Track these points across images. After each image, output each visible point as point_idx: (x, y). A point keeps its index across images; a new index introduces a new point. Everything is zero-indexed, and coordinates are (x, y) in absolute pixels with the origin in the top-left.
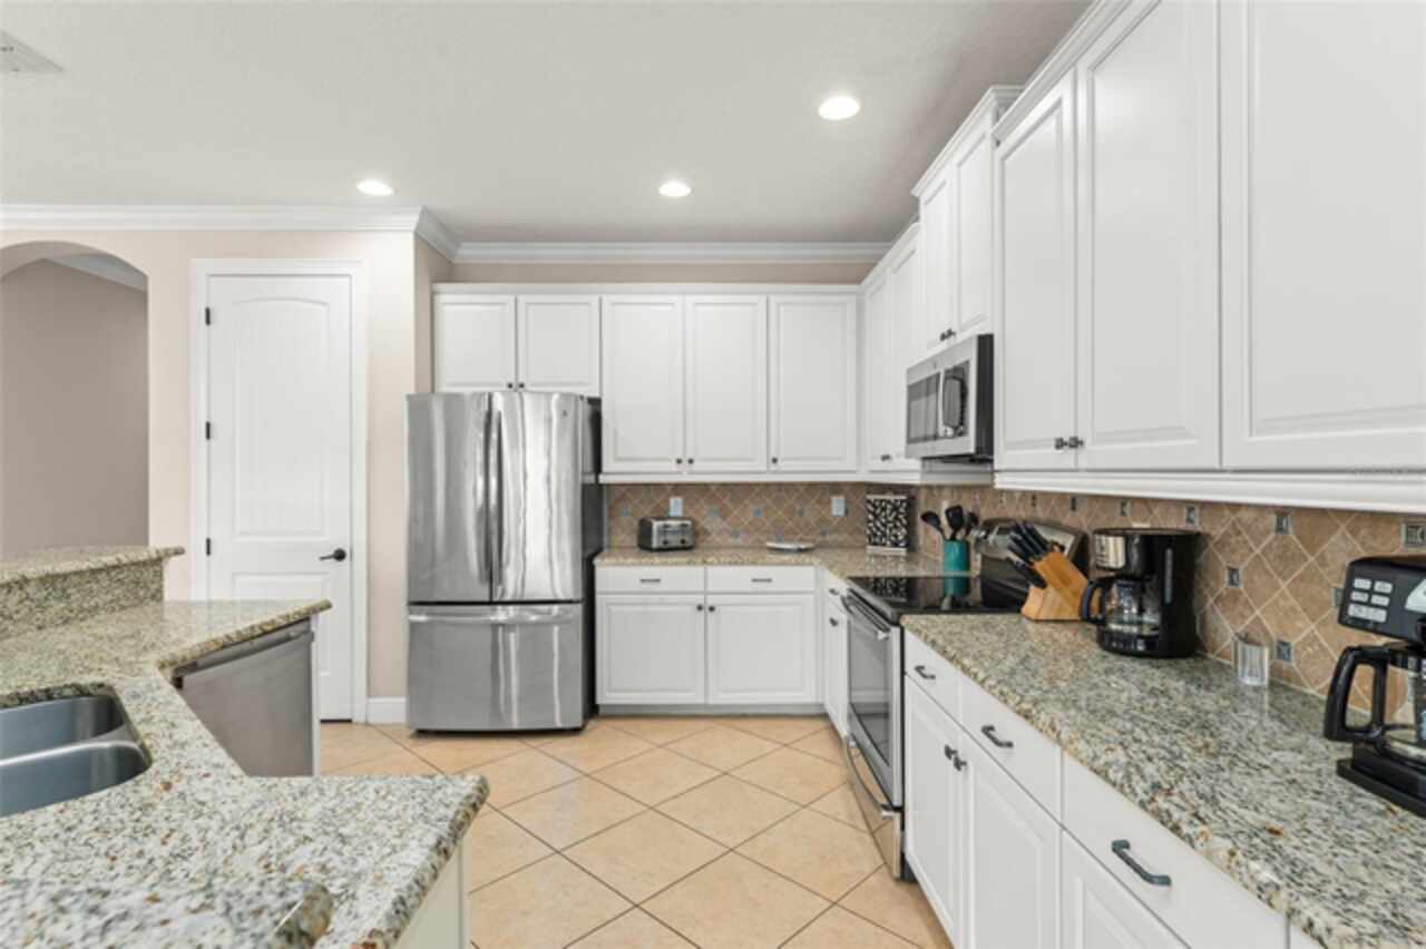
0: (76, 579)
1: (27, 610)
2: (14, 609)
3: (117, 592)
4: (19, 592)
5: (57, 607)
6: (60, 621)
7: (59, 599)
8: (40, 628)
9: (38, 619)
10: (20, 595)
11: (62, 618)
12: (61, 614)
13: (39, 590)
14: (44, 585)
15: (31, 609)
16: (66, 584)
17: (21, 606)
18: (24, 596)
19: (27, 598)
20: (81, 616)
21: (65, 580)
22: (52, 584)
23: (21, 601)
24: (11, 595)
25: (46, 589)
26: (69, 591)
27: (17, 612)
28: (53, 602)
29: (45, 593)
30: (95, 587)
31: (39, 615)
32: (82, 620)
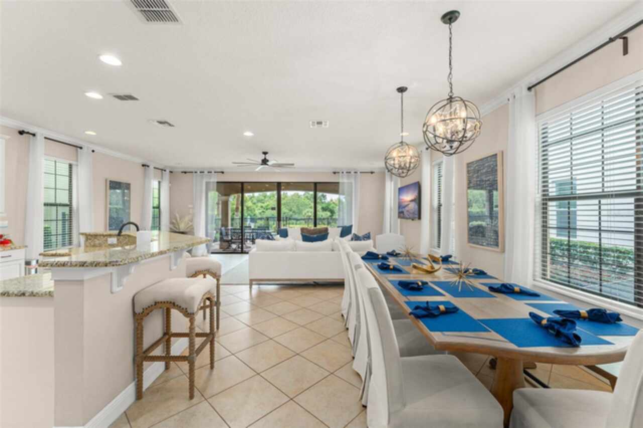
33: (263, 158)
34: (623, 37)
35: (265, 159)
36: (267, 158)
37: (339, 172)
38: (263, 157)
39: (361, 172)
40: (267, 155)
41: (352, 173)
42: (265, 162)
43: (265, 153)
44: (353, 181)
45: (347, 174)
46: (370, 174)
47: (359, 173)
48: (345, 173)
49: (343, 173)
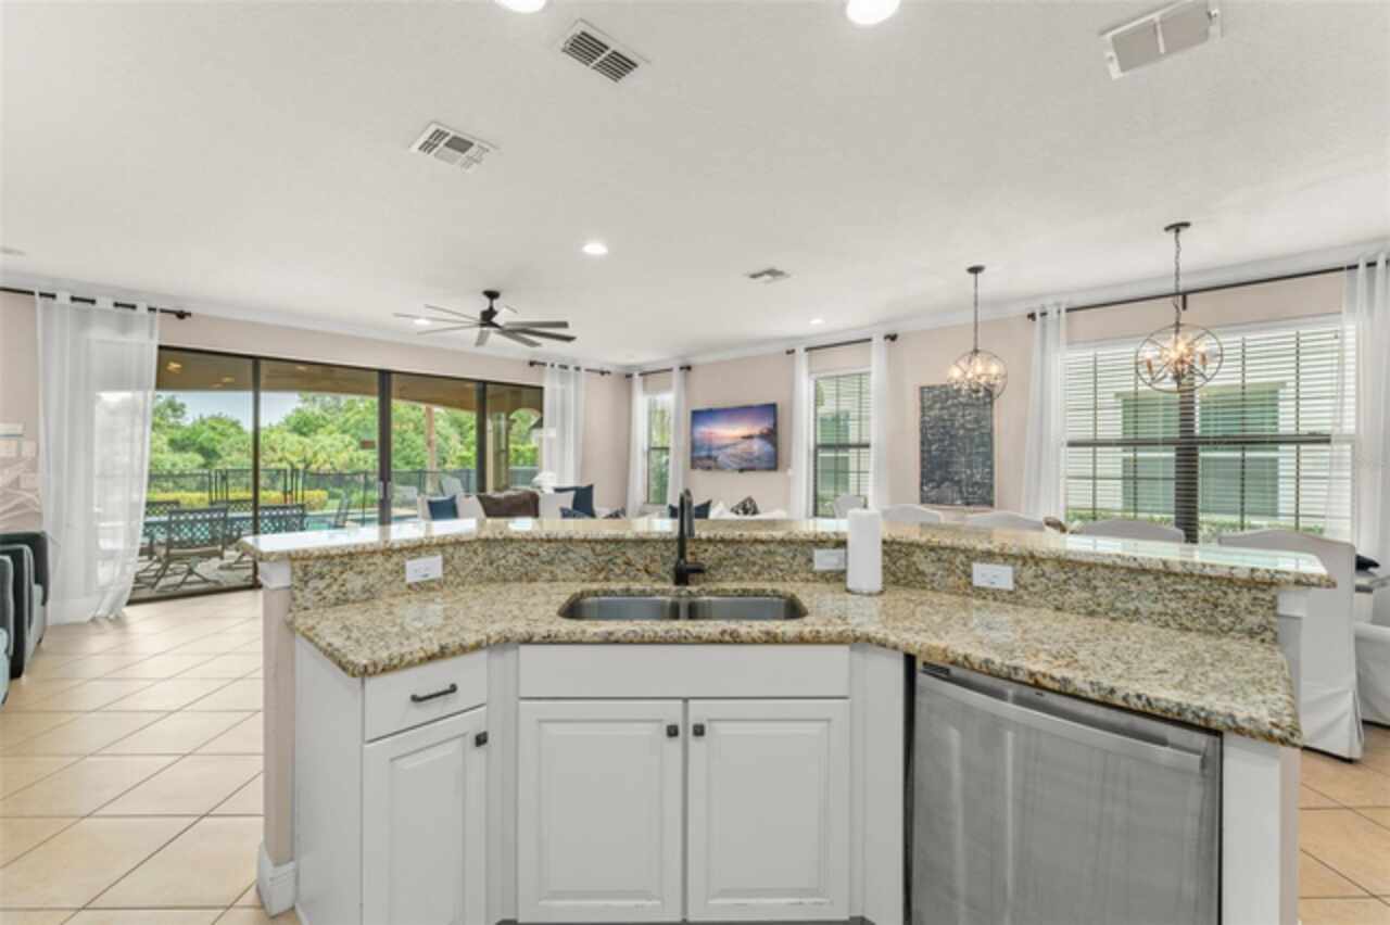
0: (1107, 573)
1: (1043, 587)
2: (1030, 581)
3: (1173, 605)
4: (1034, 568)
5: (1078, 595)
6: (1082, 611)
7: (1083, 588)
8: (1058, 609)
9: (1055, 600)
10: (1036, 570)
11: (1085, 607)
12: (1084, 603)
13: (1057, 572)
14: (1063, 568)
15: (1047, 585)
16: (1091, 574)
17: (1035, 581)
18: (1040, 572)
19: (1043, 575)
20: (1112, 615)
21: (1089, 569)
22: (1073, 570)
23: (1036, 577)
24: (1025, 569)
25: (1066, 573)
26: (1094, 582)
27: (1033, 585)
28: (1074, 588)
29: (1064, 577)
30: (1133, 587)
31: (1056, 596)
32: (1113, 619)
33: (486, 308)
34: (1184, 295)
35: (491, 308)
36: (495, 308)
37: (544, 364)
38: (485, 304)
39: (588, 370)
40: (495, 302)
41: (571, 369)
42: (488, 318)
43: (492, 295)
44: (572, 387)
45: (560, 370)
46: (599, 375)
47: (583, 371)
48: (556, 366)
49: (552, 366)
